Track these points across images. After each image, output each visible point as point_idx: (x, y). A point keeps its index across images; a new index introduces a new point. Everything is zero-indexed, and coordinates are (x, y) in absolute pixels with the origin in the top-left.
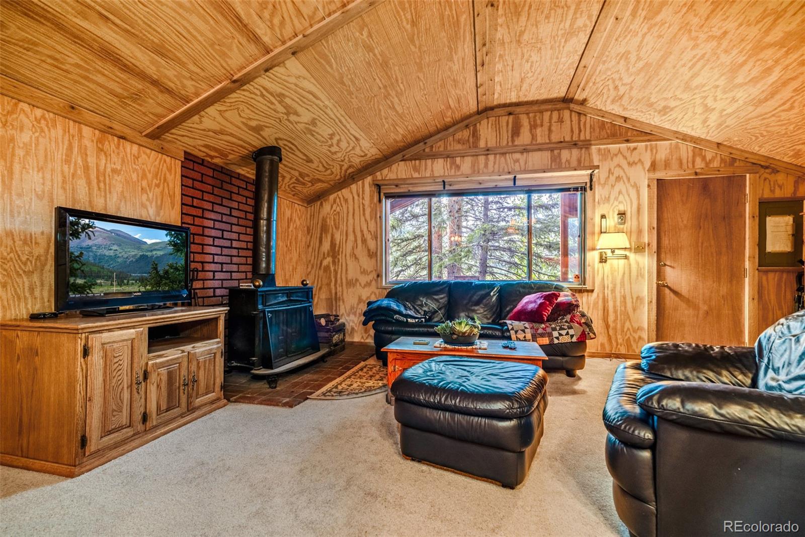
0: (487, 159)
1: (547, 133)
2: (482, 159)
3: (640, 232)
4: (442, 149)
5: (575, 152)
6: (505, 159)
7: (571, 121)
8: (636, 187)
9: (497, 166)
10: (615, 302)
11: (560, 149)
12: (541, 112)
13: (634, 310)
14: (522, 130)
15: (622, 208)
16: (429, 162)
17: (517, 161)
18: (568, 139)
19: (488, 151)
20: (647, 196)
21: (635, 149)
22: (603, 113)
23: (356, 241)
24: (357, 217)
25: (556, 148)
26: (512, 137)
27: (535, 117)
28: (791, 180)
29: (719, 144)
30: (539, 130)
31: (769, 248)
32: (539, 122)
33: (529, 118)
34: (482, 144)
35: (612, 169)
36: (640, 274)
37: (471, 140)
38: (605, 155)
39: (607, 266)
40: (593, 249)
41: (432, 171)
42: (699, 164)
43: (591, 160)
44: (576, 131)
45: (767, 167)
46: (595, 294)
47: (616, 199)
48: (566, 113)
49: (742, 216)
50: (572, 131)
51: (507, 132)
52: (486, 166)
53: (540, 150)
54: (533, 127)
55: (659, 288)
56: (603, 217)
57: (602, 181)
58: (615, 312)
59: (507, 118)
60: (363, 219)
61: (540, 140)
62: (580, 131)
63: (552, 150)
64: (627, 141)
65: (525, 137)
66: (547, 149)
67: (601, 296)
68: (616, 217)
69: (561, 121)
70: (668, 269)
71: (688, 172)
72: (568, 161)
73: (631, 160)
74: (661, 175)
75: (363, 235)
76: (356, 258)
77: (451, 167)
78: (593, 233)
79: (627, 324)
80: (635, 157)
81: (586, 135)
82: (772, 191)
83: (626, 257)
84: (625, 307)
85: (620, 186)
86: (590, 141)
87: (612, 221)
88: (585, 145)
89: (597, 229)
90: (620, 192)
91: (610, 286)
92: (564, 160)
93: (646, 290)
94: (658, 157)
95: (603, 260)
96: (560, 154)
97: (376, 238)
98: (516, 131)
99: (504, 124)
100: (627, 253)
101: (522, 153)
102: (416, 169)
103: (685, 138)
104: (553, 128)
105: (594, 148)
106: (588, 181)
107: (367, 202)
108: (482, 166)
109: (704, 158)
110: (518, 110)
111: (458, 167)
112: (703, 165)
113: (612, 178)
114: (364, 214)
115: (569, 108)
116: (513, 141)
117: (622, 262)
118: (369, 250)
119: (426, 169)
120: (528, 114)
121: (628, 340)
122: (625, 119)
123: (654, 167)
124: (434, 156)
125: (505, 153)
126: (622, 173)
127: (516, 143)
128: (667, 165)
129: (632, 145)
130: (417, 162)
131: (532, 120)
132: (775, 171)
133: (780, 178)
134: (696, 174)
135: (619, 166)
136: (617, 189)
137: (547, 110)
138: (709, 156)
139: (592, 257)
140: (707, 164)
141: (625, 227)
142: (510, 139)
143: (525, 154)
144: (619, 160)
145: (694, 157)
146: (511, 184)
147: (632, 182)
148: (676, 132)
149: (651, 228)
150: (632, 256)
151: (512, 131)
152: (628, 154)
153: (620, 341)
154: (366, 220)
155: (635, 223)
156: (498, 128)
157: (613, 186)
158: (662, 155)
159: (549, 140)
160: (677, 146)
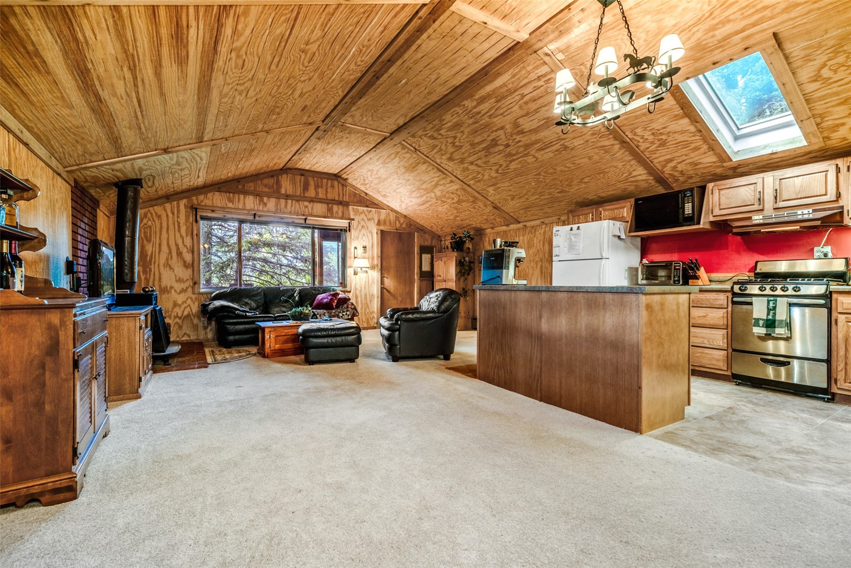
0: (286, 202)
1: (325, 192)
2: (283, 201)
3: (373, 258)
4: (252, 189)
5: (341, 207)
6: (299, 205)
7: (339, 188)
8: (371, 232)
9: (293, 208)
10: (361, 298)
11: (333, 204)
12: (322, 178)
13: (371, 302)
14: (310, 187)
15: (365, 244)
16: (242, 197)
17: (307, 207)
18: (337, 198)
19: (287, 197)
20: (376, 238)
21: (371, 211)
22: (356, 188)
23: (170, 253)
24: (171, 233)
25: (330, 203)
26: (303, 190)
27: (318, 180)
28: (430, 237)
29: (405, 216)
30: (320, 190)
31: (423, 270)
32: (320, 184)
33: (314, 180)
34: (283, 191)
35: (360, 221)
36: (373, 282)
37: (275, 187)
38: (356, 212)
39: (357, 277)
40: (351, 267)
41: (244, 203)
42: (398, 225)
43: (349, 214)
44: (341, 195)
45: (422, 230)
46: (351, 293)
47: (362, 238)
48: (336, 183)
49: (414, 253)
50: (339, 195)
51: (300, 186)
52: (286, 206)
53: (321, 202)
54: (317, 187)
55: (382, 289)
56: (355, 248)
57: (355, 227)
58: (362, 303)
59: (300, 177)
60: (178, 235)
61: (321, 196)
62: (343, 195)
63: (328, 204)
64: (367, 206)
65: (311, 193)
66: (325, 203)
67: (354, 294)
68: (362, 249)
69: (333, 186)
70: (385, 279)
71: (394, 228)
72: (337, 212)
73: (369, 217)
74: (382, 228)
75: (178, 249)
76: (171, 268)
77: (260, 204)
78: (350, 258)
79: (367, 310)
80: (370, 216)
81: (346, 199)
82: (424, 242)
83: (367, 272)
84: (366, 299)
85: (363, 231)
86: (348, 202)
87: (360, 251)
88: (346, 205)
89: (352, 256)
91: (359, 288)
92: (334, 212)
93: (375, 290)
94: (381, 218)
95: (355, 274)
96: (332, 207)
97: (193, 252)
98: (306, 188)
99: (298, 181)
100: (367, 269)
101: (310, 202)
102: (230, 201)
103: (392, 210)
104: (329, 190)
105: (351, 207)
106: (348, 226)
107: (182, 219)
108: (283, 206)
109: (400, 222)
110: (307, 174)
111: (265, 204)
112: (399, 226)
113: (360, 227)
114: (179, 231)
115: (337, 180)
116: (304, 194)
117: (365, 274)
118: (185, 262)
119: (239, 201)
120: (313, 178)
121: (368, 319)
122: (366, 194)
123: (379, 223)
124: (246, 193)
125: (299, 200)
126: (365, 225)
127: (306, 195)
128: (385, 223)
129: (369, 209)
130: (231, 195)
131: (316, 182)
132: (425, 233)
133: (427, 236)
134: (397, 229)
135: (363, 219)
136: (362, 233)
137: (325, 178)
138: (402, 222)
139: (350, 272)
140: (401, 225)
141: (367, 255)
142: (302, 192)
143: (312, 203)
144: (363, 216)
145: (396, 220)
146: (303, 221)
147: (369, 229)
148: (388, 206)
149: (378, 257)
150: (369, 271)
151: (304, 186)
152: (367, 214)
153: (364, 320)
154: (181, 236)
155: (371, 252)
156: (293, 182)
157: (360, 231)
158: (383, 217)
159: (326, 197)
160: (389, 214)
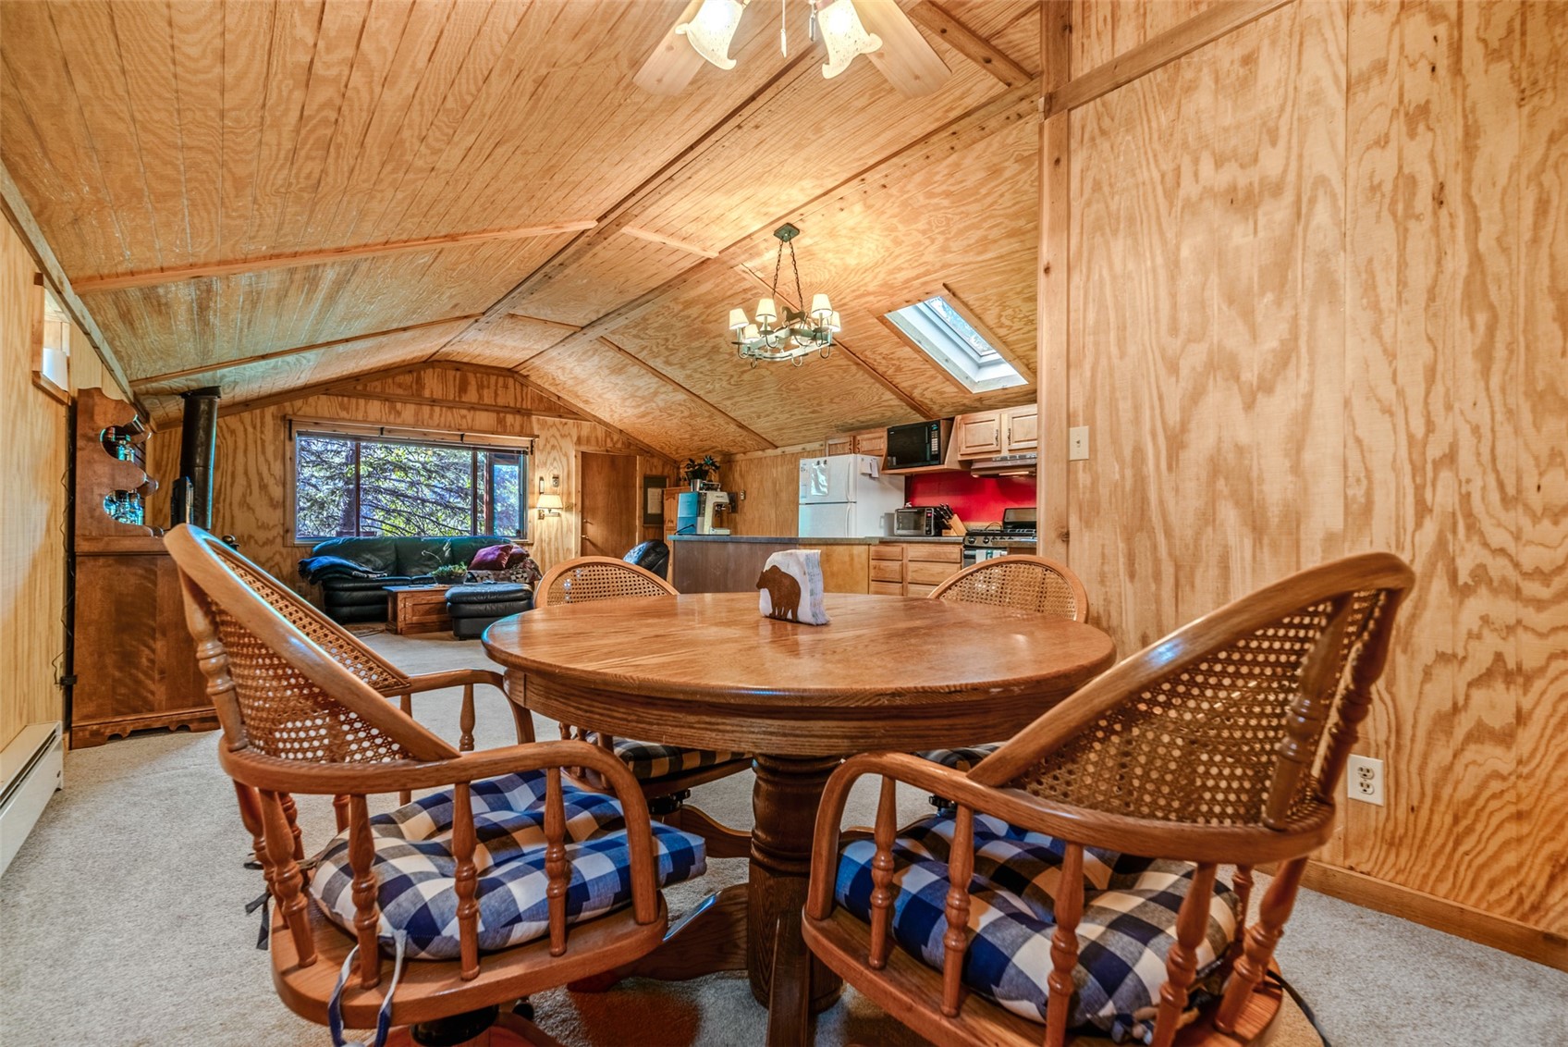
0: (432, 411)
1: (493, 395)
2: (426, 409)
3: (569, 494)
4: (378, 390)
5: (518, 417)
6: (453, 414)
7: (515, 389)
8: (566, 455)
9: (443, 419)
10: (550, 553)
11: (506, 412)
12: (488, 375)
14: (469, 388)
15: (556, 472)
16: (362, 402)
17: (464, 417)
18: (512, 405)
19: (433, 402)
20: (574, 464)
21: (566, 424)
22: (542, 389)
23: (249, 485)
24: (251, 456)
25: (502, 412)
26: (459, 392)
27: (482, 378)
28: (661, 463)
29: (620, 430)
30: (485, 392)
31: (649, 511)
32: (485, 383)
33: (476, 377)
34: (427, 394)
35: (549, 439)
36: (569, 530)
37: (415, 387)
38: (543, 425)
39: (544, 522)
40: (534, 507)
41: (366, 412)
42: (609, 444)
43: (532, 428)
44: (519, 400)
45: (648, 453)
46: (534, 547)
47: (552, 464)
48: (511, 381)
49: (635, 486)
50: (516, 399)
51: (454, 386)
52: (431, 416)
53: (487, 410)
54: (480, 387)
55: (583, 540)
56: (541, 479)
57: (541, 448)
58: (551, 562)
59: (453, 373)
60: (261, 459)
61: (486, 400)
62: (522, 400)
63: (498, 412)
64: (561, 416)
65: (472, 396)
66: (493, 411)
67: (538, 548)
68: (552, 480)
69: (505, 387)
70: (589, 525)
71: (602, 449)
72: (512, 426)
73: (563, 432)
74: (584, 448)
75: (261, 479)
76: (249, 508)
77: (390, 413)
78: (533, 493)
81: (527, 405)
82: (651, 470)
83: (559, 515)
85: (554, 454)
86: (530, 410)
87: (548, 483)
88: (527, 413)
89: (537, 490)
90: (554, 459)
91: (546, 539)
92: (508, 425)
93: (573, 540)
94: (582, 434)
95: (541, 517)
96: (505, 418)
97: (284, 485)
98: (463, 388)
99: (451, 379)
100: (559, 511)
101: (469, 409)
102: (346, 409)
103: (600, 422)
104: (499, 392)
105: (534, 418)
106: (529, 446)
107: (269, 435)
108: (426, 416)
109: (612, 440)
110: (466, 368)
111: (399, 413)
112: (611, 445)
113: (549, 446)
114: (264, 452)
115: (513, 378)
116: (460, 397)
117: (556, 519)
118: (271, 499)
119: (357, 409)
120: (475, 374)
122: (560, 397)
123: (579, 441)
124: (368, 396)
125: (452, 407)
126: (556, 444)
127: (463, 399)
128: (588, 441)
129: (565, 420)
130: (346, 399)
131: (479, 380)
132: (652, 456)
133: (655, 461)
134: (607, 451)
135: (553, 436)
136: (552, 455)
137: (494, 375)
138: (615, 438)
139: (532, 514)
140: (614, 444)
141: (559, 489)
142: (457, 395)
143: (472, 412)
144: (553, 431)
145: (606, 437)
146: (458, 439)
147: (564, 450)
148: (594, 416)
149: (577, 492)
150: (563, 514)
151: (460, 386)
152: (561, 427)
154: (267, 461)
155: (566, 485)
156: (443, 380)
157: (549, 453)
158: (585, 432)
159: (495, 402)
160: (594, 427)
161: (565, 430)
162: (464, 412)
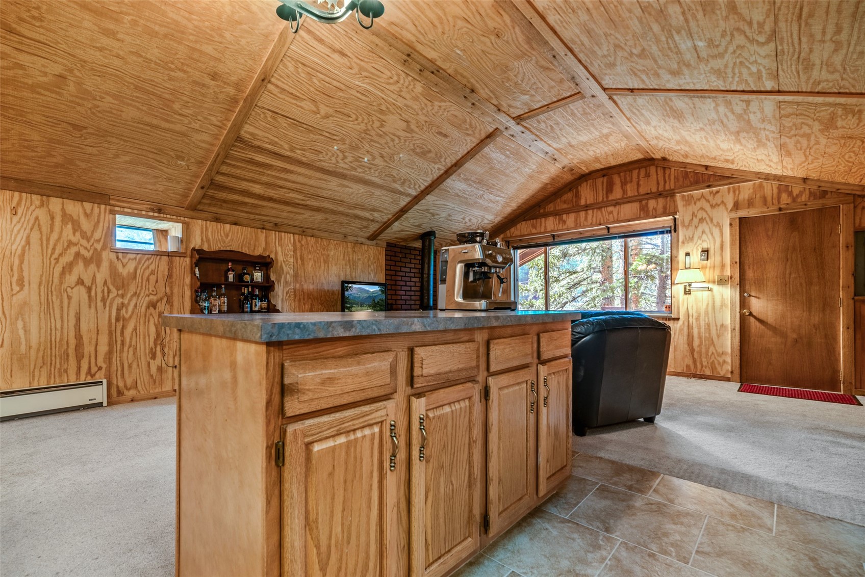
0: (587, 214)
1: (636, 187)
2: (582, 214)
3: (723, 266)
4: (552, 209)
5: (661, 201)
6: (602, 213)
7: (657, 175)
8: (718, 226)
9: (594, 219)
10: (699, 329)
11: (648, 199)
12: (631, 171)
13: (718, 336)
14: (615, 187)
15: (705, 246)
16: (543, 220)
17: (611, 212)
18: (654, 190)
19: (587, 207)
20: (729, 233)
22: (686, 165)
25: (644, 199)
26: (607, 194)
27: (625, 174)
29: (805, 179)
30: (629, 187)
32: (628, 179)
33: (620, 177)
34: (583, 202)
35: (696, 212)
36: (723, 305)
37: (574, 200)
38: (689, 200)
39: (691, 298)
40: (678, 283)
41: (545, 226)
42: (786, 201)
43: (675, 208)
44: (662, 183)
45: (863, 197)
46: (680, 322)
47: (700, 238)
49: (835, 246)
50: (658, 183)
51: (603, 190)
52: (586, 219)
53: (629, 202)
54: (624, 184)
55: (743, 318)
56: (688, 254)
57: (686, 224)
58: (700, 337)
59: (602, 179)
61: (630, 194)
62: (665, 182)
63: (641, 201)
64: (709, 186)
65: (617, 194)
66: (636, 201)
67: (686, 324)
68: (701, 254)
69: (648, 175)
70: (752, 299)
71: (771, 208)
72: (655, 209)
73: (714, 203)
74: (743, 213)
77: (559, 223)
79: (712, 349)
81: (671, 185)
83: (710, 289)
84: (710, 334)
85: (704, 226)
86: (673, 190)
87: (696, 257)
88: (671, 194)
89: (681, 265)
90: (703, 232)
91: (695, 315)
92: (651, 209)
93: (729, 318)
94: (741, 198)
95: (687, 292)
96: (647, 204)
98: (610, 189)
99: (600, 184)
100: (711, 286)
101: (615, 205)
102: (534, 227)
103: (767, 177)
104: (641, 183)
105: (678, 196)
106: (672, 224)
108: (582, 219)
109: (790, 194)
110: (611, 171)
111: (564, 222)
113: (696, 221)
115: (653, 165)
116: (607, 197)
117: (706, 293)
119: (541, 225)
120: (619, 174)
121: (713, 363)
122: (707, 167)
123: (736, 206)
124: (546, 215)
125: (602, 208)
126: (705, 215)
127: (610, 199)
128: (750, 203)
129: (715, 189)
130: (535, 220)
131: (623, 178)
134: (780, 209)
135: (702, 209)
136: (700, 230)
137: (635, 169)
138: (796, 192)
139: (678, 289)
140: (794, 200)
141: (710, 262)
142: (605, 196)
143: (617, 207)
144: (703, 203)
145: (779, 192)
146: (606, 232)
147: (715, 221)
148: (758, 173)
149: (733, 263)
150: (716, 288)
151: (607, 189)
152: (710, 198)
153: (704, 364)
155: (718, 258)
156: (594, 188)
157: (696, 227)
158: (745, 195)
159: (638, 192)
160: (761, 186)
161: (718, 198)
162: (611, 209)
